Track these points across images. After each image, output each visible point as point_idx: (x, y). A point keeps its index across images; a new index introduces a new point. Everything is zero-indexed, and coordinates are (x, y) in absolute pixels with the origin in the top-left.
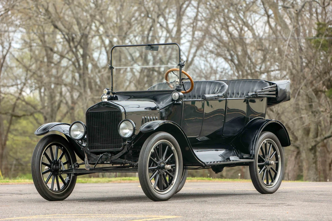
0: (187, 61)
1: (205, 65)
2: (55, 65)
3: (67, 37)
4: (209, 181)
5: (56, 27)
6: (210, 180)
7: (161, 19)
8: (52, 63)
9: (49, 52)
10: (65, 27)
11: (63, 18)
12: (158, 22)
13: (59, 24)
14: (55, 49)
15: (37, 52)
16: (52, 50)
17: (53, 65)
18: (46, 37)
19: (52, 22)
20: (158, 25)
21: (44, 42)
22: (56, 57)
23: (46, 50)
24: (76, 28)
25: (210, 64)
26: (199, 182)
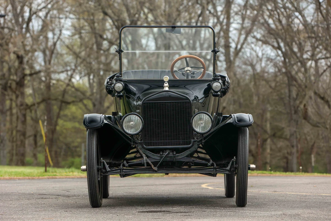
0: (236, 48)
1: (251, 54)
2: (104, 51)
3: (116, 23)
4: (269, 175)
5: (106, 14)
6: (271, 174)
7: (210, 7)
8: (101, 49)
9: (99, 39)
10: (115, 14)
11: (113, 5)
12: (208, 10)
13: (109, 11)
14: (105, 37)
15: (87, 39)
16: (101, 37)
17: (102, 52)
18: (96, 25)
19: (102, 8)
20: (207, 12)
21: (93, 29)
22: (105, 44)
23: (96, 37)
24: (125, 15)
25: (255, 52)
26: (260, 176)
